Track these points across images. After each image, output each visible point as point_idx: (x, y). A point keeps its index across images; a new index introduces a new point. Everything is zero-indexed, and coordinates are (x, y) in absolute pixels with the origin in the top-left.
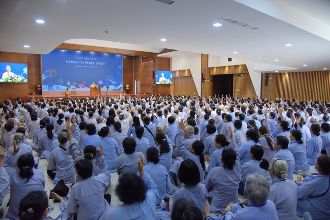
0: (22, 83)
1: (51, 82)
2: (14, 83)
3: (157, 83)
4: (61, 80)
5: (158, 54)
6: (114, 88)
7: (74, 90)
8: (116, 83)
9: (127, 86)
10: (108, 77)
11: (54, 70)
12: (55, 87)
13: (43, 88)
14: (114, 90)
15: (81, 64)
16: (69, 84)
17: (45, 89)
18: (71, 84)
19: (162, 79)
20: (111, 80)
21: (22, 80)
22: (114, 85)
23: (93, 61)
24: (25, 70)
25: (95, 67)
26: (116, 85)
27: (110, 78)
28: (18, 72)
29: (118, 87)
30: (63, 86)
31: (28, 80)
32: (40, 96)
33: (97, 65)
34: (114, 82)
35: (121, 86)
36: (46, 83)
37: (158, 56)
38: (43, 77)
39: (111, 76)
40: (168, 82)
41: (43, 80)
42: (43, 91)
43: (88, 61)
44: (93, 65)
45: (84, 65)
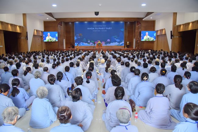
0: (55, 42)
1: (79, 41)
2: (51, 42)
3: (142, 40)
4: (85, 39)
5: (143, 18)
6: (118, 44)
7: (92, 45)
8: (119, 40)
9: (128, 42)
10: (114, 37)
11: (81, 34)
12: (81, 44)
13: (75, 44)
14: (117, 45)
15: (96, 30)
16: (89, 42)
17: (76, 44)
18: (90, 42)
19: (147, 37)
20: (115, 39)
21: (55, 40)
22: (118, 42)
23: (104, 27)
24: (57, 35)
25: (105, 31)
26: (119, 42)
27: (115, 38)
28: (53, 36)
29: (121, 43)
30: (85, 43)
31: (58, 40)
32: (73, 49)
33: (107, 30)
34: (118, 40)
35: (123, 42)
36: (77, 41)
37: (143, 20)
38: (75, 38)
39: (116, 36)
40: (152, 39)
41: (75, 39)
42: (75, 46)
43: (101, 27)
44: (104, 30)
45: (98, 30)
